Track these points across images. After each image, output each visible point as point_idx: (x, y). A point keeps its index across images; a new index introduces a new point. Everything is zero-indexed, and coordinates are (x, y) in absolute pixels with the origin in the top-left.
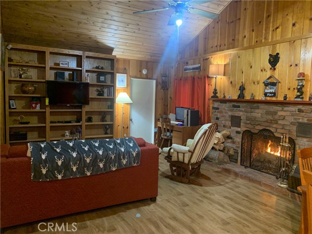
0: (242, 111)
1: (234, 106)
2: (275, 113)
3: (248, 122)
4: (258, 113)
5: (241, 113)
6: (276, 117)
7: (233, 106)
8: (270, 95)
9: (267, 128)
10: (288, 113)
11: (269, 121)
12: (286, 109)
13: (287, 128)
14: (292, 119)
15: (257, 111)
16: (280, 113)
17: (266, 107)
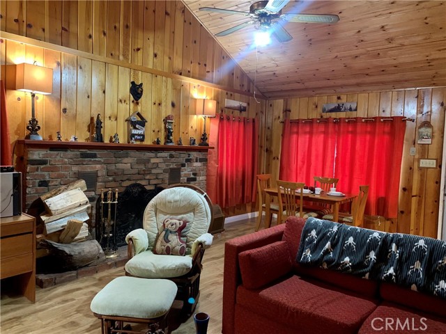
0: (99, 163)
1: (84, 156)
2: (148, 161)
3: (111, 178)
4: (127, 164)
5: (98, 166)
6: (150, 166)
7: (81, 154)
8: (139, 138)
9: (138, 182)
10: (161, 160)
11: (142, 172)
12: (159, 155)
13: (160, 177)
14: (163, 166)
15: (125, 160)
16: (153, 161)
17: (137, 154)
